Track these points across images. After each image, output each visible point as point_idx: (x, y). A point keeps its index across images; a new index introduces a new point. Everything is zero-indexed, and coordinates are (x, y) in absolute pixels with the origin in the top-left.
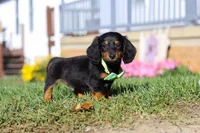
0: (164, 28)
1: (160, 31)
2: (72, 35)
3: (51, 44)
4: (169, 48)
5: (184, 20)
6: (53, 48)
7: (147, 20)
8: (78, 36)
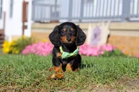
0: (106, 22)
1: (103, 24)
2: (40, 22)
3: (25, 27)
4: (109, 36)
5: (121, 17)
6: (26, 31)
7: (94, 15)
8: (44, 23)
